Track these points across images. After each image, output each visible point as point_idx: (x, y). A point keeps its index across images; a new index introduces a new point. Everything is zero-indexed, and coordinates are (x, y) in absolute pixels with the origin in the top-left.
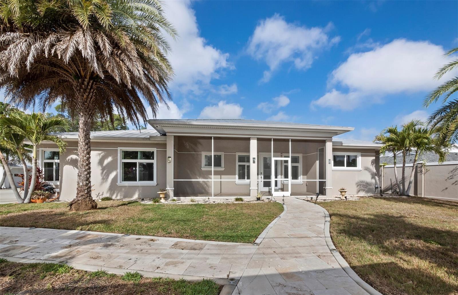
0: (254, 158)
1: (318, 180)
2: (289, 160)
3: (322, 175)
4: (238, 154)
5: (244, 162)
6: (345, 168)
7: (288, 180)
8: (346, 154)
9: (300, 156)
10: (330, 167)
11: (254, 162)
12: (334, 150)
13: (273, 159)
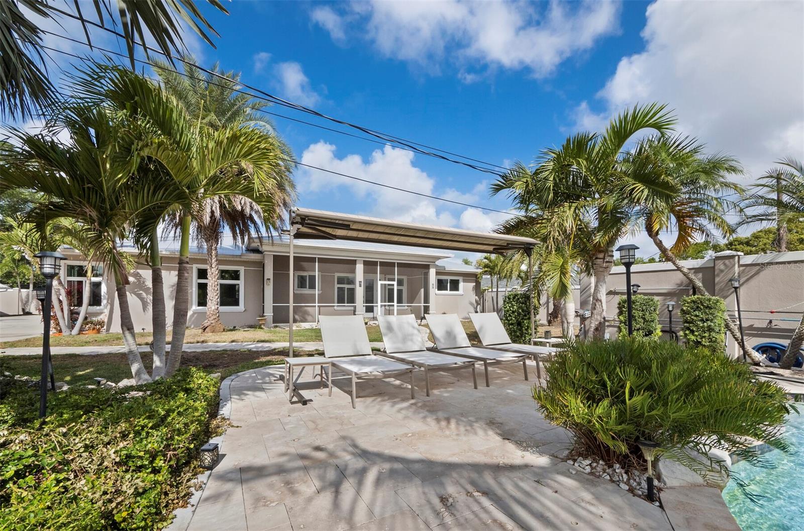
0: (360, 282)
1: (422, 304)
2: (395, 283)
3: (426, 300)
4: (337, 275)
5: (344, 284)
6: (448, 292)
7: (393, 305)
8: (449, 278)
9: (405, 278)
10: (433, 291)
11: (360, 286)
12: (438, 273)
13: (380, 283)
